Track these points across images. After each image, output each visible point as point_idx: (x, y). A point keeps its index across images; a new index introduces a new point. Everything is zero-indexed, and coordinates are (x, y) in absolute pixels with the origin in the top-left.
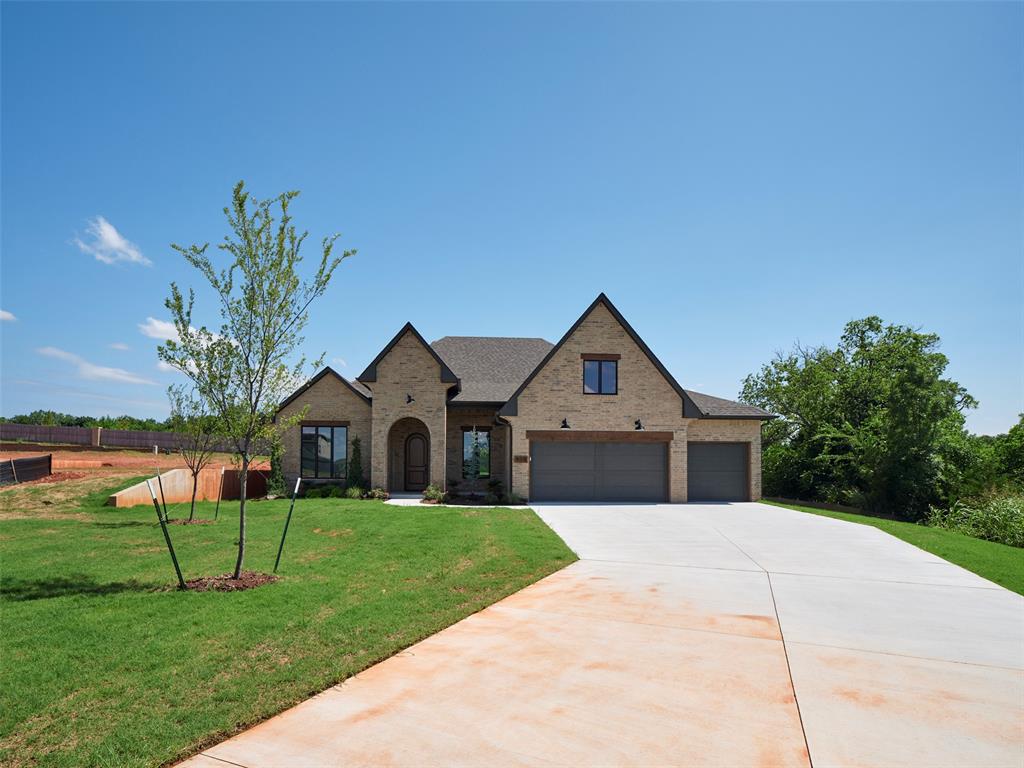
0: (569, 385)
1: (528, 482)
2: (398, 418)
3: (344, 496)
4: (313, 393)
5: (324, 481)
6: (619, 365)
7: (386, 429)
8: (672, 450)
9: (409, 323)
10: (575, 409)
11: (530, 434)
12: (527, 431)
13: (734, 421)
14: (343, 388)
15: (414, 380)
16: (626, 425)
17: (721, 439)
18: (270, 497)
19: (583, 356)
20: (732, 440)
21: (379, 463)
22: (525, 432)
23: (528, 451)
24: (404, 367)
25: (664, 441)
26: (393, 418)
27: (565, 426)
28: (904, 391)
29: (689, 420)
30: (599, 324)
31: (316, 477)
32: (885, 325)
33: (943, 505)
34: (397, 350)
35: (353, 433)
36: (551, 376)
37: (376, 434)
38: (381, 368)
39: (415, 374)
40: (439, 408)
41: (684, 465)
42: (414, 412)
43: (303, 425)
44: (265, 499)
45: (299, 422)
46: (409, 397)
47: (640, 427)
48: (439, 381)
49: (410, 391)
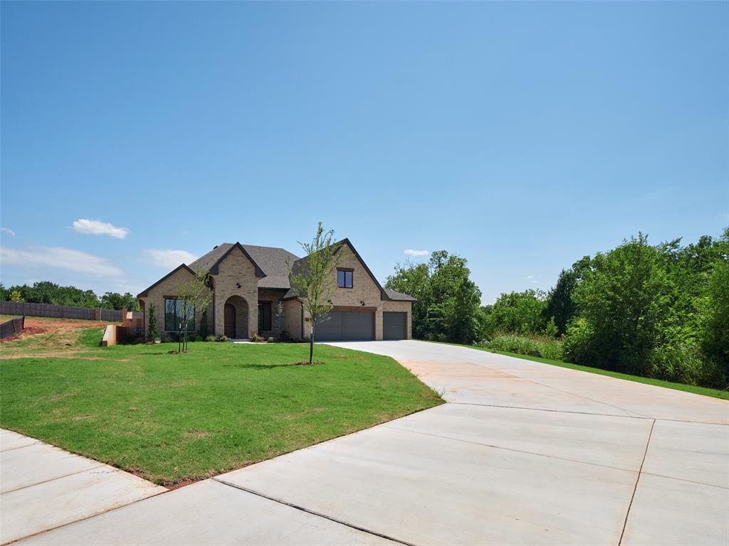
0: (331, 282)
2: (231, 296)
3: (204, 340)
4: (173, 279)
6: (353, 274)
7: (223, 302)
8: (377, 316)
9: (238, 242)
10: (334, 294)
13: (401, 302)
14: (192, 277)
15: (240, 275)
16: (357, 303)
17: (396, 311)
18: (158, 342)
19: (337, 268)
20: (400, 311)
21: (220, 322)
24: (234, 267)
25: (373, 311)
26: (228, 296)
27: (330, 303)
28: (463, 290)
29: (383, 302)
30: (345, 253)
31: (175, 330)
32: (449, 255)
33: (478, 341)
34: (230, 256)
37: (218, 305)
38: (221, 267)
39: (241, 272)
40: (255, 292)
41: (382, 323)
42: (240, 293)
43: (166, 297)
44: (154, 342)
45: (164, 297)
46: (237, 284)
47: (364, 305)
48: (254, 276)
49: (238, 281)
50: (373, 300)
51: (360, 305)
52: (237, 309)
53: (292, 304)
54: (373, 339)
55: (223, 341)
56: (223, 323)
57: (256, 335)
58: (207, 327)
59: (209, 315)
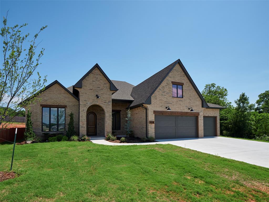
0: (167, 93)
1: (154, 132)
2: (92, 104)
3: (69, 140)
4: (48, 92)
5: (54, 133)
6: (183, 87)
7: (86, 109)
8: (199, 119)
9: (97, 64)
10: (170, 102)
11: (155, 112)
12: (154, 111)
13: (213, 109)
14: (63, 91)
15: (98, 89)
16: (186, 110)
17: (210, 115)
18: (29, 142)
19: (172, 82)
20: (212, 116)
21: (83, 124)
22: (153, 111)
23: (154, 119)
24: (94, 83)
25: (197, 116)
26: (89, 104)
27: (169, 109)
29: (204, 109)
30: (177, 71)
31: (50, 131)
32: (216, 86)
34: (91, 75)
35: (69, 111)
36: (162, 89)
37: (82, 111)
38: (84, 82)
39: (99, 86)
40: (109, 102)
41: (203, 124)
42: (98, 102)
43: (43, 106)
44: (26, 143)
45: (41, 105)
46: (97, 96)
47: (192, 110)
48: (109, 89)
49: (97, 93)
50: (197, 107)
51: (189, 111)
52: (98, 115)
53: (137, 111)
54: (196, 136)
55: (84, 140)
56: (85, 126)
57: (110, 135)
58: (73, 128)
59: (75, 119)
